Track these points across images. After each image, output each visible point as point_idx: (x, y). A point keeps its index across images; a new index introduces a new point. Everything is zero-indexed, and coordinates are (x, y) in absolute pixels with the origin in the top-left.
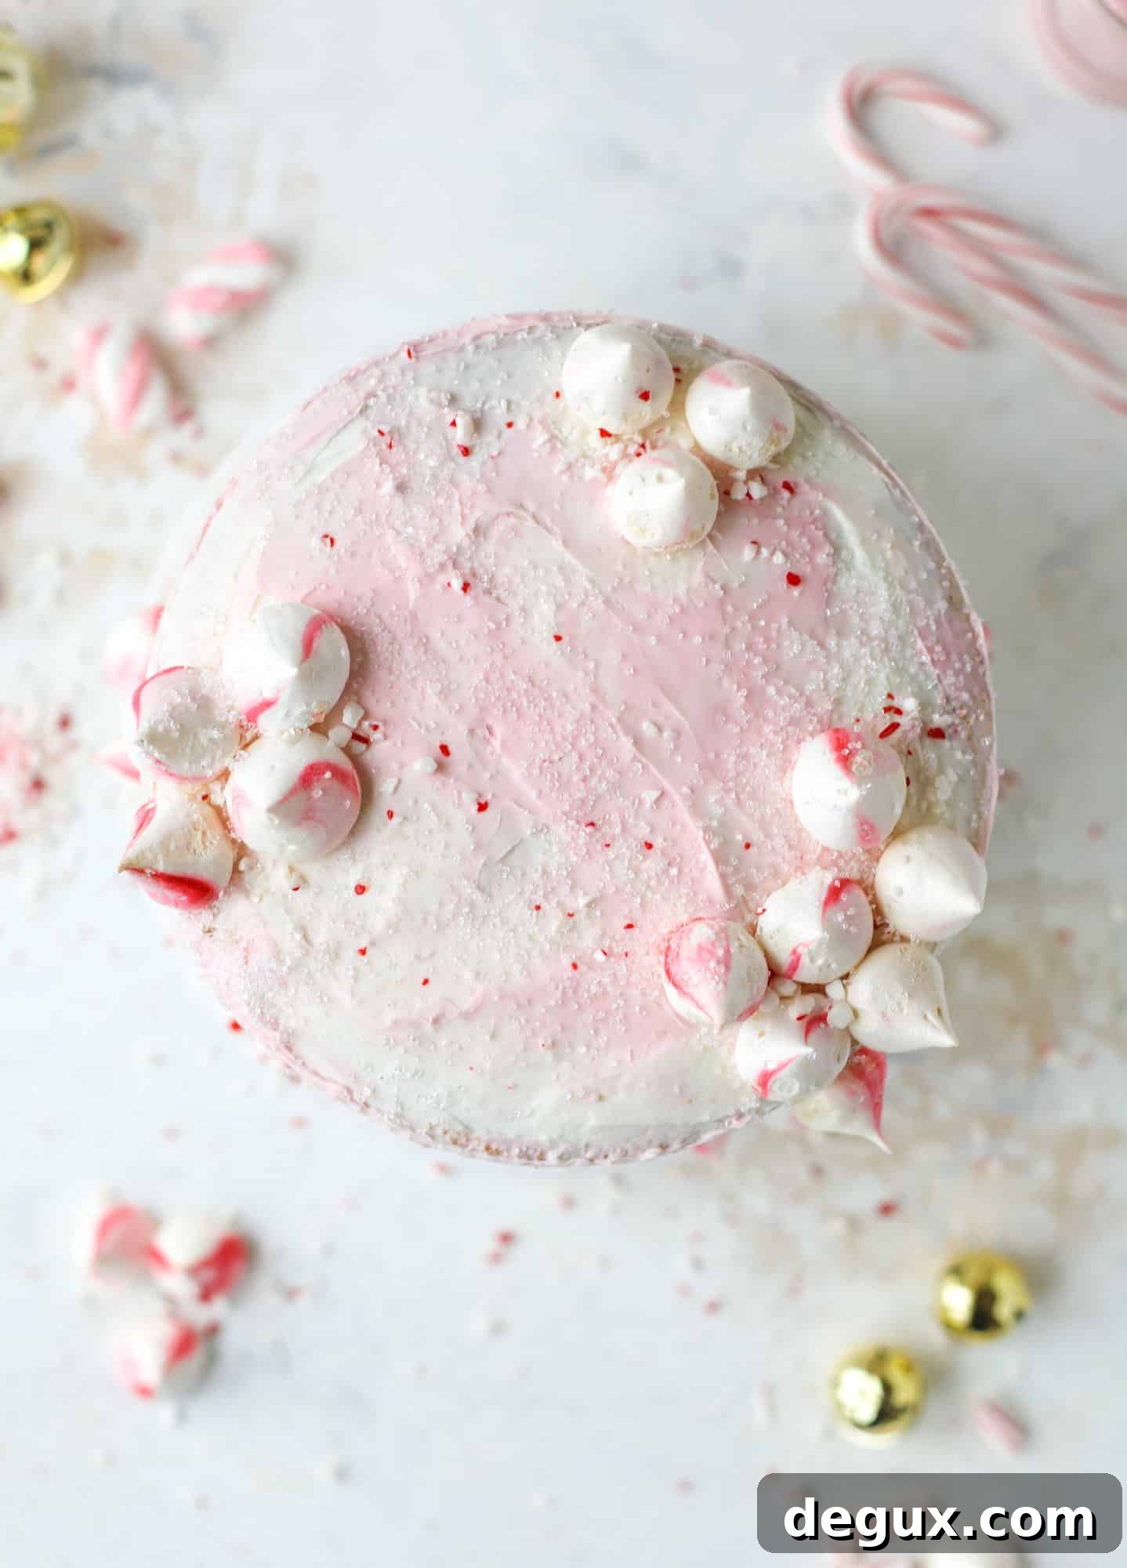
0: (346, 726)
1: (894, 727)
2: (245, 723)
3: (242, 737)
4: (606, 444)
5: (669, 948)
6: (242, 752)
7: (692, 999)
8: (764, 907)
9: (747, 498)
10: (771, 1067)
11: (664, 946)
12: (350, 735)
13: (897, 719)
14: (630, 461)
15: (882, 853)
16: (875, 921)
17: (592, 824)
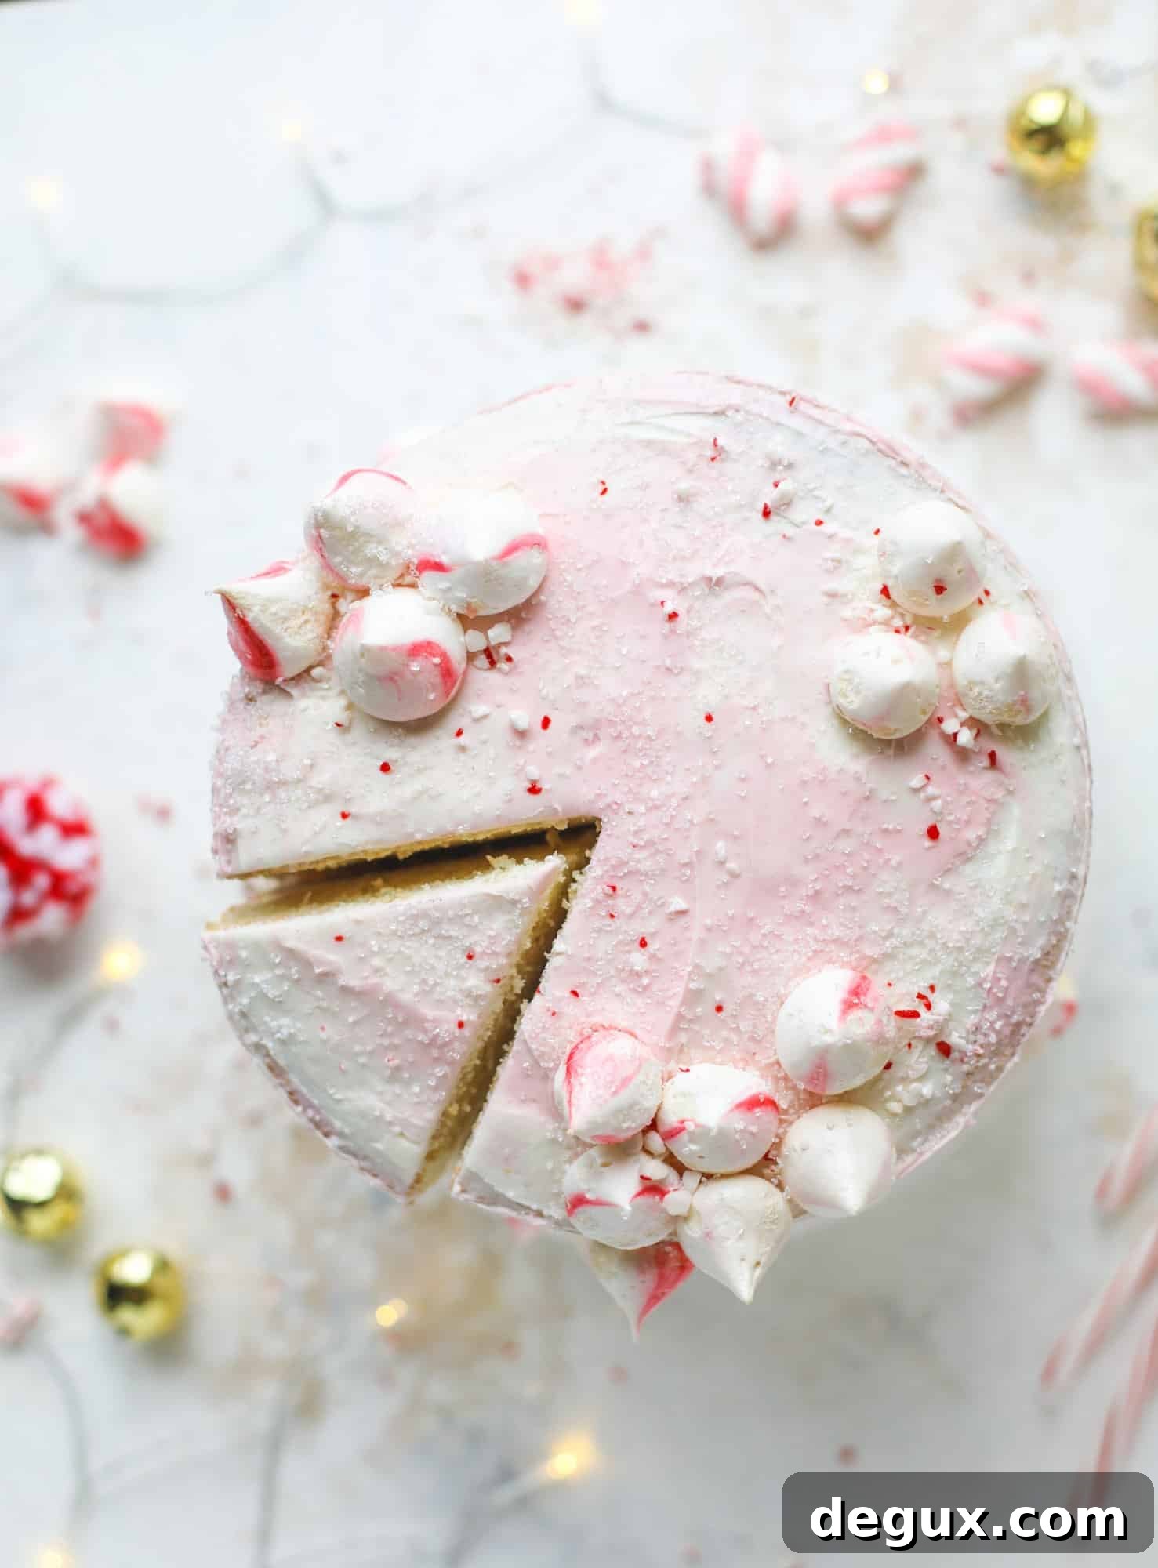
0: (487, 638)
1: (914, 1014)
2: (412, 567)
3: (402, 576)
4: (880, 601)
5: (589, 1037)
6: (391, 587)
7: (571, 1093)
8: (690, 1068)
9: (952, 738)
10: (589, 1196)
11: (587, 1031)
12: (484, 647)
13: (922, 1010)
14: (887, 631)
15: (822, 1104)
16: (768, 1152)
17: (614, 888)
